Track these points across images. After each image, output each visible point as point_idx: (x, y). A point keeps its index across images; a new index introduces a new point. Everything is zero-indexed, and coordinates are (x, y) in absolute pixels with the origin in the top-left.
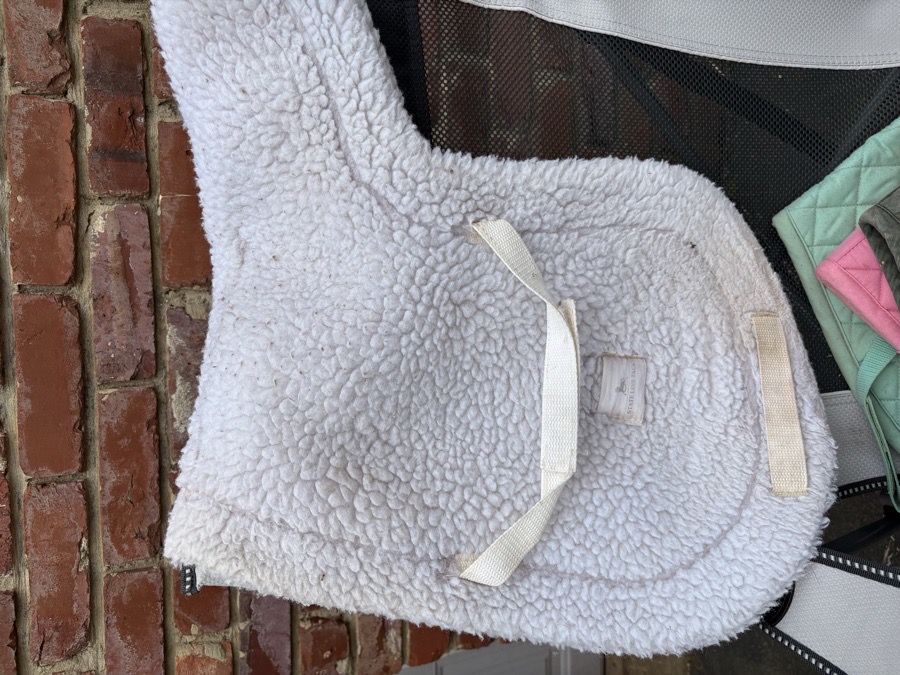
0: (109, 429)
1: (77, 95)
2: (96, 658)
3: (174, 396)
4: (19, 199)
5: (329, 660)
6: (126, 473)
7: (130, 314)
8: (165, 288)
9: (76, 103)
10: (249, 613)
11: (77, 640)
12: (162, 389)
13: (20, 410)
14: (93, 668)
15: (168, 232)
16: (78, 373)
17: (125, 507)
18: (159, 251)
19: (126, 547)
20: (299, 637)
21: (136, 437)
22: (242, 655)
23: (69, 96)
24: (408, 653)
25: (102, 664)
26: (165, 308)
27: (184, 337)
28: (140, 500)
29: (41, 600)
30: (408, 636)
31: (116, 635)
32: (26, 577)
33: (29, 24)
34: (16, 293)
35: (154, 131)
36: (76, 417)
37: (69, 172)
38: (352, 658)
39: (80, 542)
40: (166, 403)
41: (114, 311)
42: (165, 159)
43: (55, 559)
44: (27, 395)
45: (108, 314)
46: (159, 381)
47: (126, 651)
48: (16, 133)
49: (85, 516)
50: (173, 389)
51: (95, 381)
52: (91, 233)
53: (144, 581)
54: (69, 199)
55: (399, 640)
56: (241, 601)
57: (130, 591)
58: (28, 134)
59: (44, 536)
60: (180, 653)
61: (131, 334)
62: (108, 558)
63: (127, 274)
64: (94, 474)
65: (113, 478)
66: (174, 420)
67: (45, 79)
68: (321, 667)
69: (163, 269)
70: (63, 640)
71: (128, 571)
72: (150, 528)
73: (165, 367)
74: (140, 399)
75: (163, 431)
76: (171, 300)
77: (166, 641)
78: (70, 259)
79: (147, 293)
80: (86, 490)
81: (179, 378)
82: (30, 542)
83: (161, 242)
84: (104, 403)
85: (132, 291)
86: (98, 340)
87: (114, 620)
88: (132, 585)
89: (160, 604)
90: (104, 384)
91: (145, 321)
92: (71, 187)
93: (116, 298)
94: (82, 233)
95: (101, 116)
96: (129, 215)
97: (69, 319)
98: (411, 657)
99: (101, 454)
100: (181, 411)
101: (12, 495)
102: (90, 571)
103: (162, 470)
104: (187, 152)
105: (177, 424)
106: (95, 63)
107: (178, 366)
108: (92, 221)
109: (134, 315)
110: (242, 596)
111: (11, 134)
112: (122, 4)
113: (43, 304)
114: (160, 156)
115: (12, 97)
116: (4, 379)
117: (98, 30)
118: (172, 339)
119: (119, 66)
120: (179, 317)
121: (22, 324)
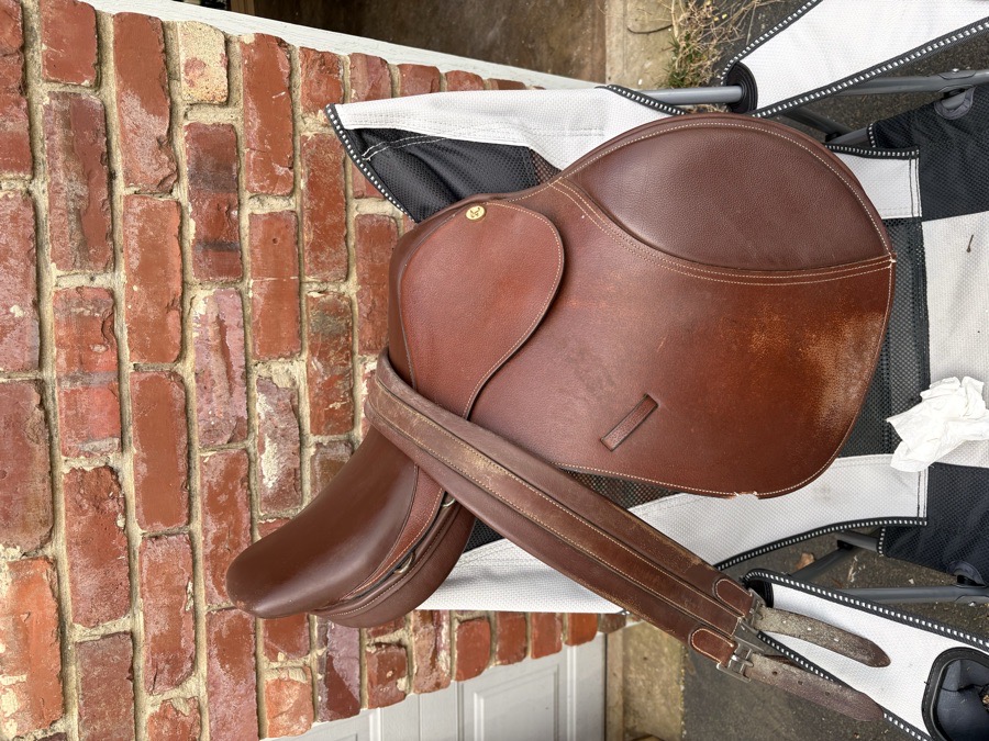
0: (210, 487)
1: (181, 193)
2: (198, 685)
3: (263, 456)
4: (135, 288)
5: (391, 678)
6: (225, 525)
7: (227, 386)
8: (255, 361)
9: (181, 200)
10: (326, 641)
11: (185, 671)
12: (252, 450)
13: (137, 473)
14: (196, 694)
15: (258, 312)
16: (184, 439)
17: (224, 554)
18: (250, 329)
20: (365, 661)
21: (232, 493)
22: (320, 677)
23: (174, 193)
24: (455, 671)
25: (203, 690)
26: (254, 379)
27: (271, 404)
28: (235, 548)
29: (154, 637)
30: (456, 656)
31: (216, 664)
32: (140, 618)
33: (141, 131)
34: (131, 371)
35: (245, 222)
36: (184, 478)
37: (176, 262)
38: (410, 677)
39: (187, 587)
40: (255, 462)
41: (213, 383)
42: (256, 247)
43: (166, 601)
44: (144, 460)
45: (209, 386)
46: (249, 443)
47: (225, 678)
48: (132, 230)
49: (191, 562)
50: (262, 448)
51: (197, 445)
52: (193, 315)
53: (240, 617)
54: (176, 286)
55: (449, 659)
56: (319, 631)
57: (228, 626)
58: (142, 231)
59: (157, 582)
60: (268, 678)
61: (228, 403)
62: (209, 598)
63: (224, 351)
64: (196, 526)
65: (213, 529)
66: (263, 476)
67: (155, 182)
68: (384, 685)
69: (254, 345)
70: (173, 672)
71: (226, 609)
73: (254, 431)
74: (235, 460)
75: (253, 487)
76: (259, 371)
77: (256, 668)
78: (178, 341)
79: (241, 367)
80: (191, 541)
81: (267, 440)
82: (145, 588)
83: (252, 321)
84: (206, 464)
85: (229, 366)
86: (199, 410)
87: (215, 652)
88: (231, 621)
89: (252, 636)
90: (205, 447)
91: (239, 390)
92: (179, 275)
93: (215, 372)
94: (185, 315)
95: (203, 212)
96: (225, 298)
97: (176, 389)
98: (458, 674)
99: (203, 509)
100: (269, 469)
101: (129, 548)
102: (195, 610)
103: (252, 520)
104: (274, 241)
105: (265, 481)
106: (197, 165)
107: (266, 430)
108: (194, 304)
109: (230, 386)
110: (319, 628)
111: (127, 231)
112: (218, 109)
113: (156, 379)
114: (250, 244)
115: (127, 197)
116: (122, 447)
117: (199, 135)
118: (261, 406)
119: (218, 167)
120: (267, 386)
121: (139, 400)
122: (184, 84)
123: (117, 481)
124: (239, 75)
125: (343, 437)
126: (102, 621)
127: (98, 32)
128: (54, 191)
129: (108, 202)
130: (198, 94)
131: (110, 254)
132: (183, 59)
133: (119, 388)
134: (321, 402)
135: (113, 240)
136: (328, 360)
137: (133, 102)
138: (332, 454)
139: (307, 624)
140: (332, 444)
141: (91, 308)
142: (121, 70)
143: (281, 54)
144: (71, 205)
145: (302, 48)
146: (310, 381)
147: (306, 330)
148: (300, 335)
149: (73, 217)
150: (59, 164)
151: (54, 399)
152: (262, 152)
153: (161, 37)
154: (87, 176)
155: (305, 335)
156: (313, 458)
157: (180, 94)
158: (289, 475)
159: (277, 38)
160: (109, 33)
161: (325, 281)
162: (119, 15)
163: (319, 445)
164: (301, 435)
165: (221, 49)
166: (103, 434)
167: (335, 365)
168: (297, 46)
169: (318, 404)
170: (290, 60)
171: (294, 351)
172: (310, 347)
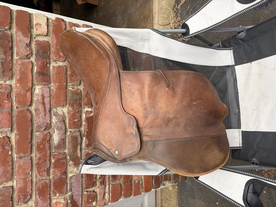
0: (38, 143)
1: (33, 59)
2: (32, 203)
3: (54, 134)
4: (18, 85)
5: (91, 202)
6: (42, 154)
7: (44, 113)
8: (53, 107)
9: (32, 61)
10: (71, 190)
11: (28, 198)
12: (51, 133)
13: (16, 138)
14: (31, 206)
15: (54, 93)
16: (30, 129)
17: (41, 163)
18: (51, 98)
19: (41, 173)
20: (84, 196)
21: (44, 145)
22: (69, 201)
23: (31, 59)
24: (110, 200)
25: (33, 205)
26: (52, 112)
27: (57, 119)
28: (45, 161)
29: (19, 188)
30: (110, 195)
31: (38, 197)
32: (15, 182)
33: (22, 41)
34: (16, 108)
35: (51, 68)
36: (30, 140)
37: (30, 78)
38: (97, 201)
39: (29, 173)
40: (52, 136)
41: (40, 113)
42: (54, 75)
43: (23, 177)
44: (18, 135)
45: (39, 114)
46: (50, 131)
47: (40, 201)
48: (18, 68)
49: (31, 165)
50: (54, 132)
51: (35, 131)
52: (35, 93)
53: (45, 182)
54: (30, 85)
55: (108, 196)
56: (69, 187)
57: (42, 185)
58: (21, 69)
59: (20, 171)
60: (54, 201)
61: (44, 119)
62: (36, 176)
63: (44, 104)
64: (33, 155)
65: (38, 156)
66: (54, 140)
67: (25, 55)
68: (89, 204)
69: (53, 102)
70: (24, 198)
71: (41, 180)
72: (47, 168)
73: (52, 127)
74: (46, 135)
75: (51, 143)
76: (54, 110)
77: (50, 198)
78: (30, 100)
79: (48, 108)
80: (31, 159)
81: (56, 130)
82: (17, 173)
83: (52, 95)
84: (37, 136)
85: (45, 108)
86: (36, 120)
87: (37, 193)
88: (42, 184)
89: (49, 188)
90: (37, 131)
91: (48, 115)
92: (31, 82)
93: (41, 109)
94: (32, 93)
95: (39, 64)
96: (45, 89)
97: (29, 115)
98: (111, 201)
99: (36, 149)
101: (12, 161)
102: (32, 180)
103: (50, 153)
104: (59, 73)
105: (55, 142)
106: (38, 51)
107: (55, 127)
108: (35, 90)
109: (45, 114)
110: (70, 186)
111: (16, 68)
112: (44, 37)
113: (23, 111)
114: (53, 74)
115: (17, 59)
116: (12, 131)
117: (38, 43)
118: (54, 120)
119: (44, 52)
120: (56, 114)
121: (17, 116)
122: (35, 29)
123: (9, 141)
124: (51, 28)
125: (78, 130)
126: (3, 183)
127: (11, 14)
129: (11, 60)
130: (38, 33)
131: (11, 75)
132: (35, 23)
133: (12, 113)
134: (71, 119)
135: (12, 71)
136: (74, 107)
137: (20, 34)
138: (74, 134)
139: (66, 185)
140: (74, 132)
141: (4, 90)
142: (17, 25)
143: (63, 23)
145: (69, 22)
146: (68, 113)
147: (68, 98)
148: (66, 100)
149: (1, 64)
152: (57, 49)
153: (29, 17)
154: (5, 53)
155: (67, 100)
156: (69, 135)
157: (33, 32)
158: (62, 140)
159: (62, 19)
160: (14, 15)
161: (73, 85)
162: (17, 10)
163: (70, 132)
164: (66, 128)
165: (46, 21)
166: (6, 126)
167: (76, 109)
168: (68, 22)
169: (71, 120)
170: (65, 25)
171: (64, 104)
172: (69, 103)
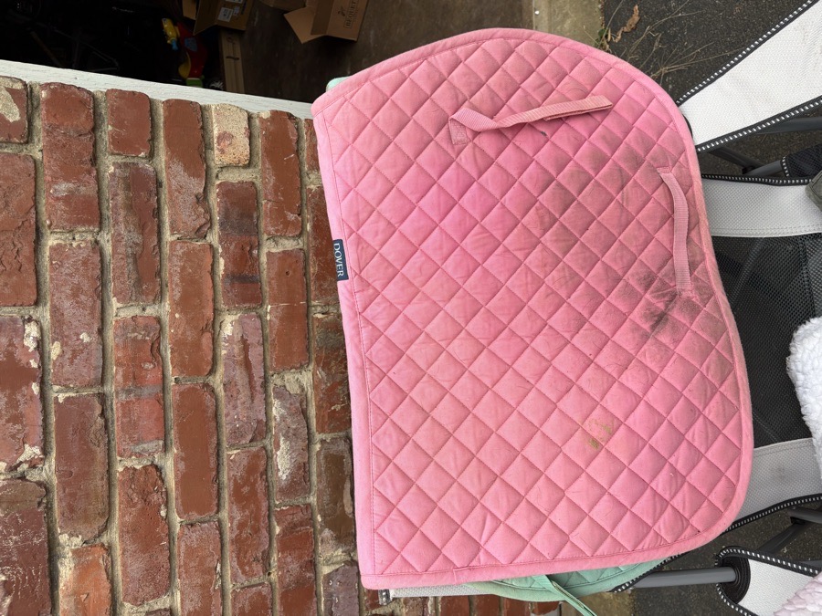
0: (235, 480)
1: (213, 238)
3: (278, 453)
4: (177, 316)
6: (247, 513)
7: (249, 394)
8: (271, 372)
9: (213, 243)
12: (269, 448)
13: (176, 469)
15: (275, 332)
16: (214, 440)
17: (247, 538)
18: (268, 346)
19: (247, 568)
21: (253, 485)
23: (207, 238)
26: (271, 387)
27: (284, 407)
28: (256, 533)
29: (189, 613)
32: (178, 596)
33: (184, 190)
34: (173, 384)
35: (264, 259)
36: (214, 473)
37: (209, 293)
39: (216, 568)
40: (272, 458)
41: (238, 392)
42: (273, 279)
43: (199, 581)
44: (182, 459)
45: (235, 395)
46: (266, 442)
48: (175, 268)
49: (219, 546)
50: (278, 447)
51: (225, 445)
52: (222, 336)
53: (260, 593)
54: (209, 313)
56: (325, 605)
57: (250, 602)
58: (183, 268)
59: (192, 564)
62: (234, 577)
63: (247, 365)
64: (224, 515)
65: (238, 517)
66: (278, 470)
67: (194, 229)
69: (272, 358)
71: (248, 587)
72: (263, 553)
73: (271, 431)
74: (256, 456)
75: (270, 480)
76: (276, 380)
78: (210, 358)
79: (260, 378)
80: (220, 527)
81: (282, 438)
82: (182, 569)
83: (270, 339)
84: (232, 461)
85: (251, 377)
86: (227, 415)
88: (251, 598)
89: (270, 611)
90: (232, 446)
91: (259, 397)
92: (211, 304)
93: (240, 383)
94: (216, 336)
95: (230, 252)
96: (248, 321)
97: (209, 400)
99: (230, 499)
100: (283, 463)
101: (170, 535)
102: (222, 588)
103: (269, 508)
104: (287, 273)
105: (280, 474)
106: (226, 214)
107: (281, 430)
108: (223, 327)
109: (252, 394)
110: (326, 602)
111: (172, 269)
112: (242, 170)
113: (192, 390)
114: (268, 276)
115: (172, 243)
116: (166, 448)
117: (228, 191)
118: (277, 410)
119: (242, 216)
120: (282, 393)
121: (179, 407)
122: (216, 152)
123: (160, 477)
124: (259, 142)
125: (341, 434)
126: (147, 600)
127: (151, 115)
128: (117, 240)
129: (157, 247)
130: (227, 159)
131: (158, 288)
132: (216, 132)
133: (164, 398)
134: (324, 405)
135: (160, 277)
136: (330, 369)
137: (178, 168)
138: (334, 449)
139: (315, 599)
140: (334, 441)
141: (143, 333)
142: (169, 144)
143: (291, 125)
144: (129, 250)
145: (306, 120)
146: (315, 387)
147: (314, 344)
148: (308, 350)
149: (130, 260)
150: (121, 219)
151: (112, 409)
152: (277, 202)
153: (200, 117)
154: (142, 227)
155: (312, 350)
156: (319, 453)
157: (213, 160)
158: (299, 468)
159: (288, 113)
160: (160, 115)
161: (327, 304)
162: (168, 101)
163: (323, 442)
164: (309, 433)
165: (245, 124)
166: (150, 437)
167: (336, 373)
168: (303, 118)
169: (322, 407)
170: (297, 129)
171: (303, 362)
172: (316, 358)
